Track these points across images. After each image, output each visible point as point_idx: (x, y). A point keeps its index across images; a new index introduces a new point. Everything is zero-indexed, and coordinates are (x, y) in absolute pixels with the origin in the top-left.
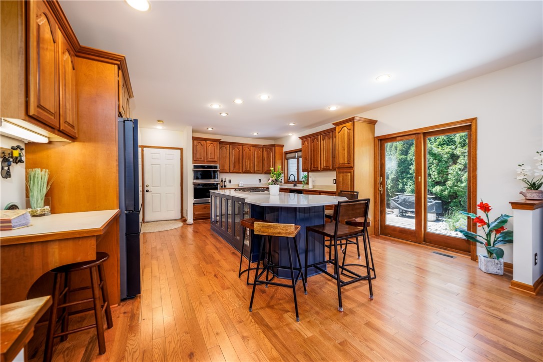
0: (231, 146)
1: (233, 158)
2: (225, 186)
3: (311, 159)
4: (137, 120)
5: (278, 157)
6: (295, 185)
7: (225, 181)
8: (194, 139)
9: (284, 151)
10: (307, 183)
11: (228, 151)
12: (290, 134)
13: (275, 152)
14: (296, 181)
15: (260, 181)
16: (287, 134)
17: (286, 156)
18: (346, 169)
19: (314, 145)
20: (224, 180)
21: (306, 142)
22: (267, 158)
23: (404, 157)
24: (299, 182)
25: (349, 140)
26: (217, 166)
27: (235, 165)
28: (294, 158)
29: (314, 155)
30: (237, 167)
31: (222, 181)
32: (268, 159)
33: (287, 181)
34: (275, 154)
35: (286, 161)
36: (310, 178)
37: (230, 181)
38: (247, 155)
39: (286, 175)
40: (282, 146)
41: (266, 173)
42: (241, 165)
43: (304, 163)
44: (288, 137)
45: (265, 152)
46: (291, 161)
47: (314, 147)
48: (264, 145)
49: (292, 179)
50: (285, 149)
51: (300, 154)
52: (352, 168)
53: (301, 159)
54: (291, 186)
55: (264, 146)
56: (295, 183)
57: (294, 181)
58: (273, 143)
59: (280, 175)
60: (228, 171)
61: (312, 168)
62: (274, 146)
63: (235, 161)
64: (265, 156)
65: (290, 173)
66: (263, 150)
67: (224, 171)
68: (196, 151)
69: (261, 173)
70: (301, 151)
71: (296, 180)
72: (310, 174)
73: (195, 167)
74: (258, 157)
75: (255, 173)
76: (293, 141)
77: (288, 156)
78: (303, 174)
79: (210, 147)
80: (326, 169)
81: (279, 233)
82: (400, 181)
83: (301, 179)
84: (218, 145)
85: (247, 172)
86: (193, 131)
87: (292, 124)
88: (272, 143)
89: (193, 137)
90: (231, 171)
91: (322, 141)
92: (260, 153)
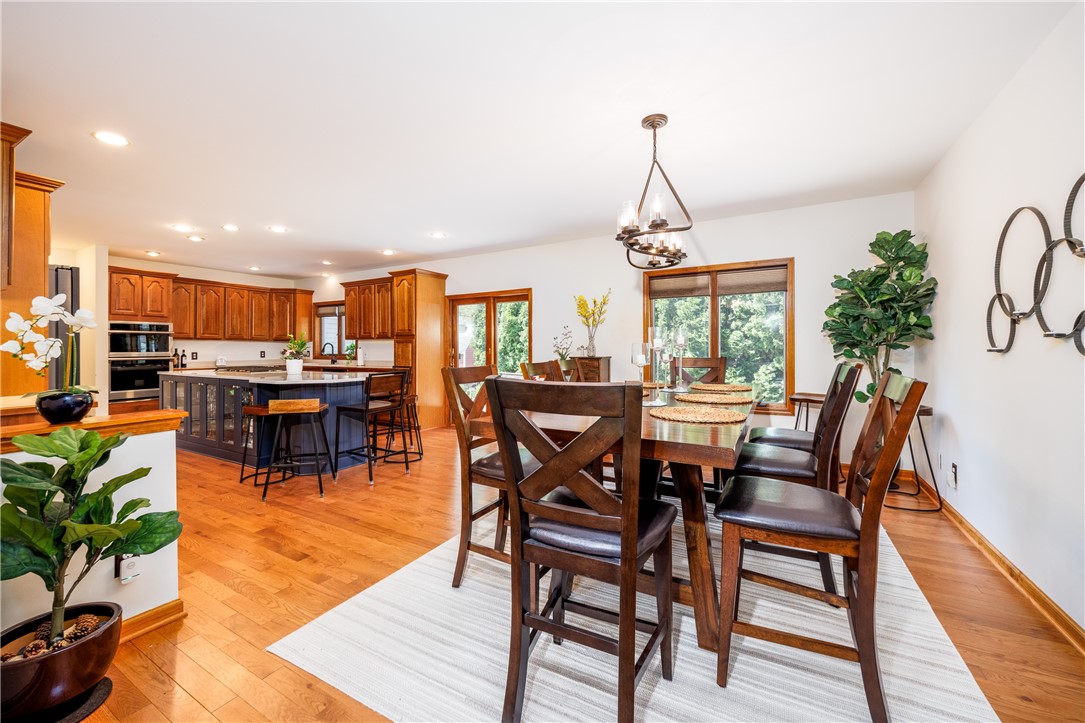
0: (199, 287)
1: (202, 312)
2: (184, 366)
3: (360, 320)
4: (78, 269)
5: (300, 311)
6: (333, 362)
7: (184, 355)
8: (113, 270)
9: (314, 301)
10: (355, 358)
11: (192, 297)
12: (324, 275)
13: (295, 303)
14: (335, 355)
15: (263, 354)
16: (318, 274)
17: (317, 311)
18: (405, 338)
19: (364, 298)
20: (180, 353)
21: (352, 292)
22: (279, 313)
23: (514, 318)
24: (341, 356)
25: (410, 298)
26: (167, 326)
27: (207, 324)
28: (333, 314)
29: (364, 314)
30: (212, 329)
31: (176, 355)
32: (282, 314)
33: (320, 355)
34: (295, 306)
35: (317, 320)
36: (359, 350)
37: (195, 356)
38: (236, 306)
39: (317, 344)
40: (311, 293)
41: (276, 340)
42: (221, 325)
43: (350, 325)
44: (321, 279)
45: (275, 302)
46: (326, 320)
47: (364, 302)
48: (272, 289)
49: (328, 351)
50: (316, 299)
51: (343, 309)
52: (413, 336)
53: (343, 317)
54: (327, 363)
55: (273, 291)
56: (334, 358)
57: (333, 355)
58: (293, 287)
59: (303, 345)
60: (192, 335)
61: (362, 334)
62: (293, 291)
63: (207, 318)
64: (275, 310)
65: (325, 341)
66: (270, 297)
67: (181, 335)
68: (118, 295)
69: (266, 340)
70: (343, 304)
71: (336, 352)
72: (360, 342)
73: (113, 327)
74: (260, 310)
75: (252, 339)
76: (331, 287)
77: (322, 310)
78: (348, 343)
79: (151, 287)
80: (383, 336)
81: (301, 409)
82: (510, 354)
83: (345, 352)
84: (171, 284)
85: (236, 337)
86: (111, 254)
87: (326, 263)
88: (290, 285)
89: (110, 268)
90: (198, 336)
91: (377, 295)
92: (265, 303)
